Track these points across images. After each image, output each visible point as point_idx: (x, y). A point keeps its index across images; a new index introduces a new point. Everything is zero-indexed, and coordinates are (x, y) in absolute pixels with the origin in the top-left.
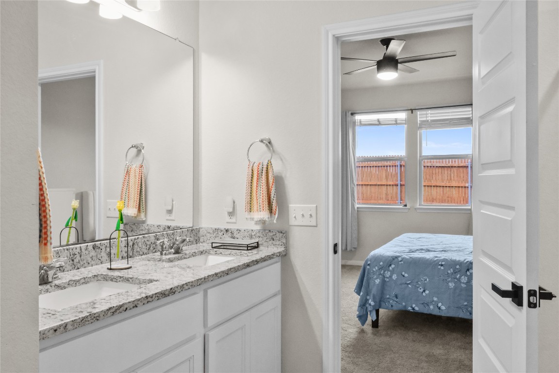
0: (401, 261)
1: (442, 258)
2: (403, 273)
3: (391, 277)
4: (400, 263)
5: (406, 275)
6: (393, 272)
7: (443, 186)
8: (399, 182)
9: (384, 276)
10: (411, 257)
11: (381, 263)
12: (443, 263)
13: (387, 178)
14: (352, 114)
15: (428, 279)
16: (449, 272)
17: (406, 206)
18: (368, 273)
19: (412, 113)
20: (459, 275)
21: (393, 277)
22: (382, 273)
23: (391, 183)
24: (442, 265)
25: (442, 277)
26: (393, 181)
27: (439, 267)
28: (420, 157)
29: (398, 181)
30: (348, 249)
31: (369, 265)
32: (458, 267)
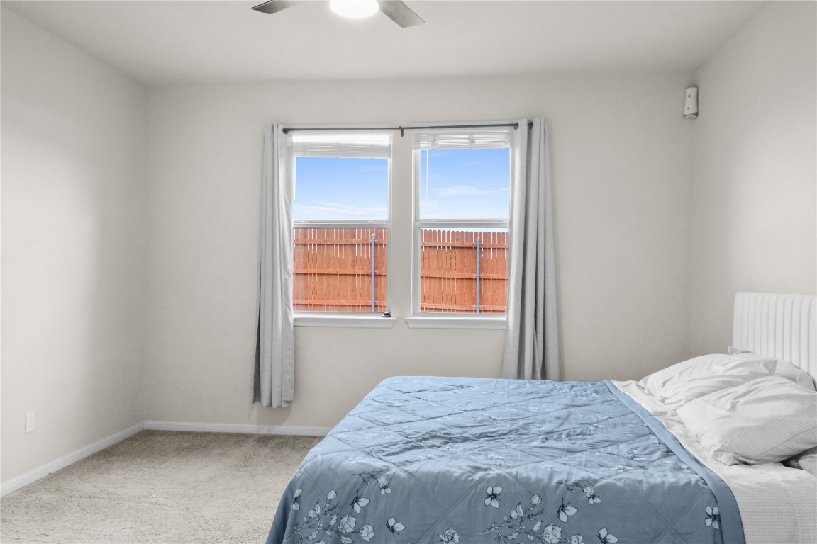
0: (385, 487)
1: (494, 472)
2: (392, 522)
3: (357, 531)
4: (383, 492)
5: (399, 527)
6: (363, 519)
7: (440, 278)
8: (373, 271)
9: (337, 531)
10: (410, 474)
11: (332, 495)
12: (498, 490)
13: (354, 263)
14: (286, 131)
15: (456, 537)
16: (513, 514)
17: (388, 315)
18: (295, 524)
19: (402, 134)
20: (539, 523)
21: (365, 533)
22: (333, 522)
23: (361, 272)
24: (494, 496)
25: (495, 531)
26: (363, 269)
27: (488, 501)
28: (416, 221)
29: (371, 268)
30: (275, 405)
31: (296, 500)
32: (536, 500)
